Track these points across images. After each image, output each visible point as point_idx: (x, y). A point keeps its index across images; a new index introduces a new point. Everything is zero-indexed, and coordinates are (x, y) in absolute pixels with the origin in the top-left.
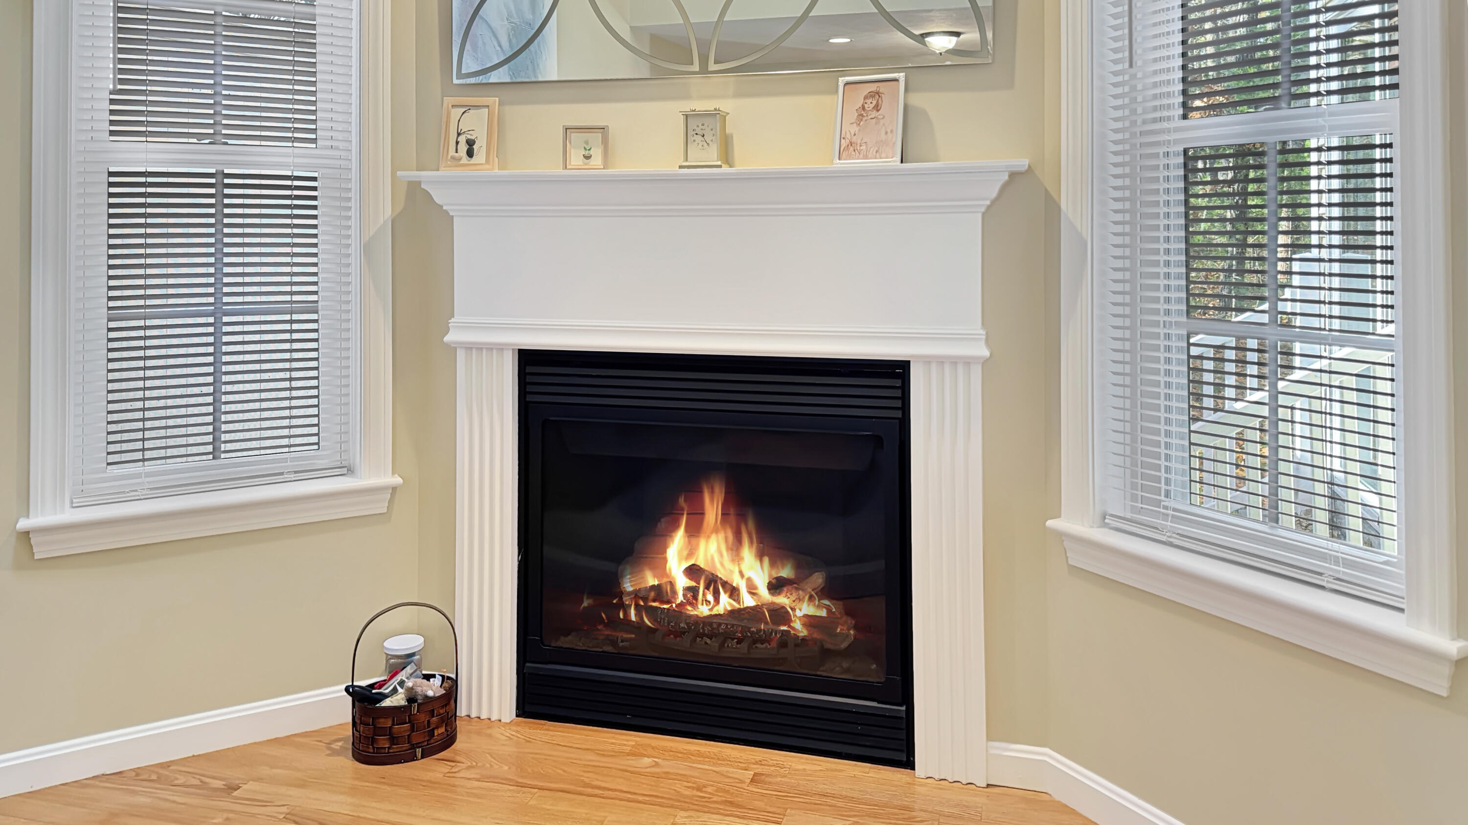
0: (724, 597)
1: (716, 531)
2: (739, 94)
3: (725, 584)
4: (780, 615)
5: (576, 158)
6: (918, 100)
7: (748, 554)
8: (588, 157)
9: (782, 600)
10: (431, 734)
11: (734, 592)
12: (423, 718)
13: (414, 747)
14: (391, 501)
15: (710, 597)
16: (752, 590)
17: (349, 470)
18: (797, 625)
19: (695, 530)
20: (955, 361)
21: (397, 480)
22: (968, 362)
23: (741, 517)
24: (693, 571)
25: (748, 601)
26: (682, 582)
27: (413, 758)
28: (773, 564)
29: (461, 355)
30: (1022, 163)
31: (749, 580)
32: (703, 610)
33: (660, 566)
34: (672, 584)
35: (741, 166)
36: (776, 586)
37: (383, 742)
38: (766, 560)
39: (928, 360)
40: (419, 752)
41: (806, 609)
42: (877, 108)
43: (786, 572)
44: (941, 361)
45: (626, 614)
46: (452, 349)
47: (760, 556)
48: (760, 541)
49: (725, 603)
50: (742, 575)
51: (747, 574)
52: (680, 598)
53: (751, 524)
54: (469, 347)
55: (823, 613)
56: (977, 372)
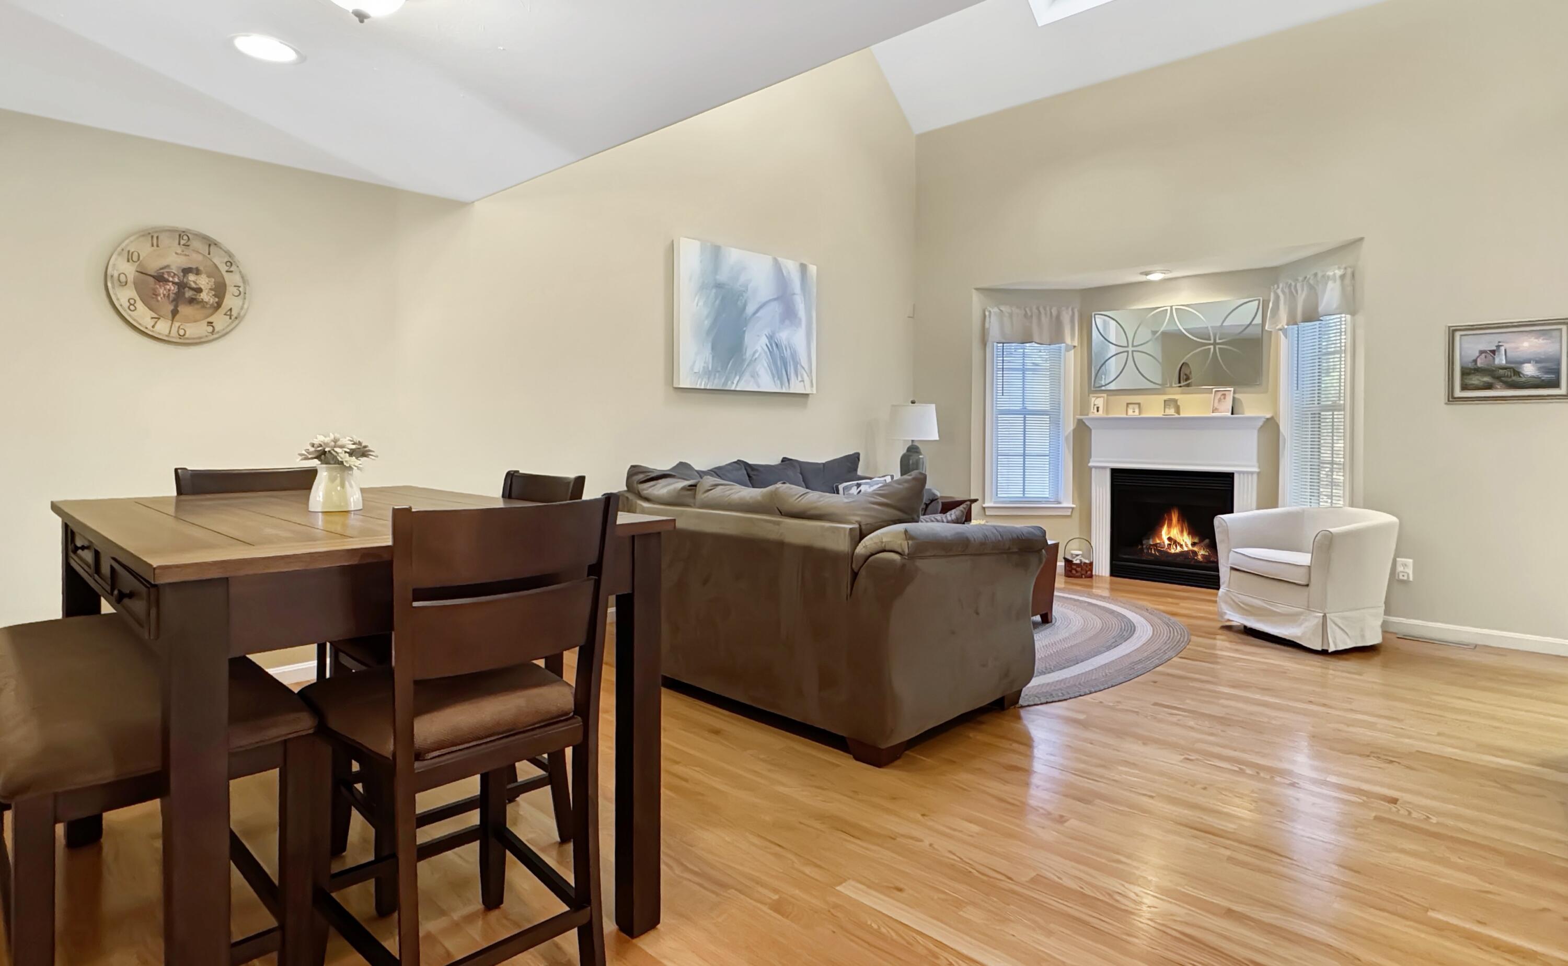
0: (1178, 547)
1: (1176, 526)
2: (1182, 393)
3: (1179, 543)
4: (1195, 553)
5: (1130, 412)
6: (1237, 396)
7: (1185, 534)
8: (1134, 412)
9: (1195, 549)
10: (1086, 573)
11: (1181, 546)
12: (1085, 567)
13: (1082, 574)
14: (1072, 512)
15: (1174, 547)
16: (1187, 546)
17: (1059, 503)
18: (1199, 557)
19: (1170, 526)
20: (1248, 473)
21: (1074, 506)
22: (1252, 473)
23: (1183, 521)
24: (1169, 539)
25: (1186, 549)
26: (1167, 542)
27: (1082, 577)
28: (1192, 537)
29: (1093, 470)
30: (1268, 416)
31: (1186, 542)
32: (1173, 551)
33: (1160, 537)
34: (1164, 542)
35: (1182, 415)
36: (1194, 544)
37: (1074, 572)
38: (1190, 536)
39: (1239, 472)
40: (1083, 576)
41: (1202, 552)
42: (1224, 398)
43: (1196, 540)
44: (1244, 473)
45: (1151, 551)
46: (1091, 468)
47: (1189, 534)
48: (1189, 529)
49: (1179, 549)
50: (1183, 541)
51: (1185, 540)
52: (1166, 547)
53: (1186, 524)
54: (1096, 467)
55: (1207, 554)
56: (1255, 476)
